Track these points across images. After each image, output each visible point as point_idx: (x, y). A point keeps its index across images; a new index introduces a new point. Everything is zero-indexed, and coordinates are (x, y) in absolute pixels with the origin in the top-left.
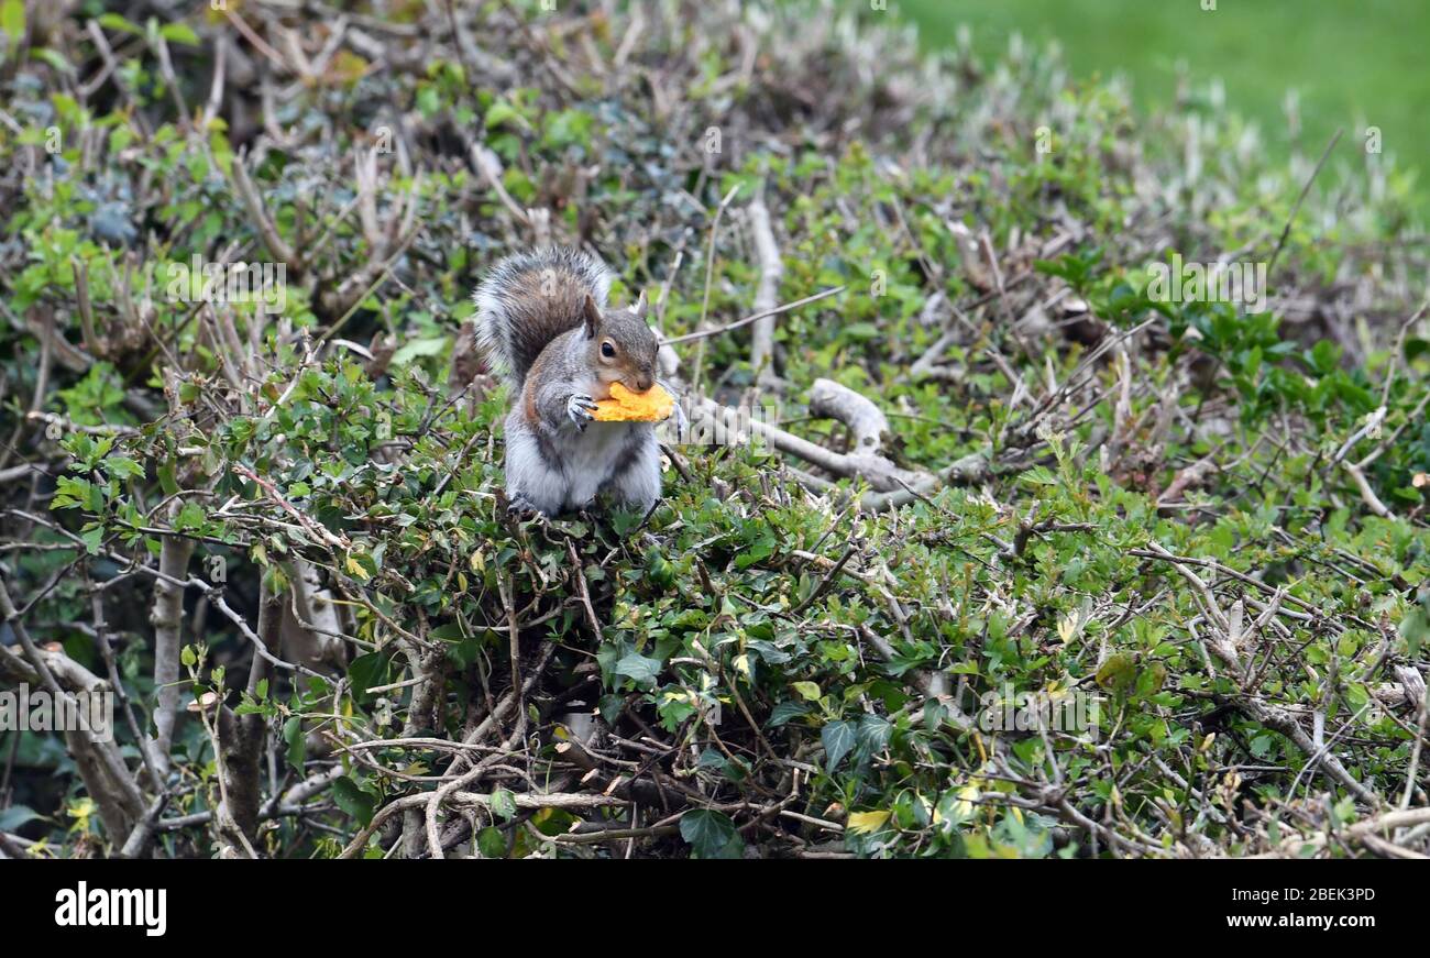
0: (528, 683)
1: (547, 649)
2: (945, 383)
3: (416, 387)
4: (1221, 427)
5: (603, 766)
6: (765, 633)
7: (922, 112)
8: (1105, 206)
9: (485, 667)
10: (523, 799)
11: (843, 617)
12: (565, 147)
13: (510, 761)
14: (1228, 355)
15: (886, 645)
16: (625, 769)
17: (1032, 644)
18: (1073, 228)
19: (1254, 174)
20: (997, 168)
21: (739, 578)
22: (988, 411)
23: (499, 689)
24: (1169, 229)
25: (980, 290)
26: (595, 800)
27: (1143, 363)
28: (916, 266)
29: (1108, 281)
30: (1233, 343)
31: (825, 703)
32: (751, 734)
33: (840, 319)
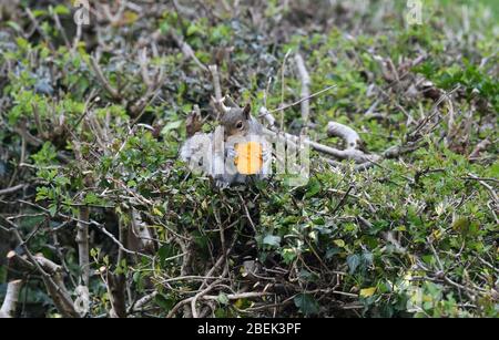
0: (229, 251)
1: (235, 237)
2: (379, 119)
3: (173, 139)
4: (490, 127)
5: (261, 280)
6: (320, 223)
7: (356, 14)
8: (434, 43)
9: (210, 246)
10: (230, 296)
11: (350, 213)
12: (219, 40)
13: (224, 282)
14: (490, 98)
15: (368, 222)
16: (270, 281)
17: (426, 217)
18: (423, 53)
19: (491, 26)
20: (390, 32)
21: (308, 202)
22: (398, 128)
23: (216, 255)
24: (460, 51)
25: (389, 81)
26: (259, 294)
27: (457, 104)
28: (363, 74)
29: (440, 73)
30: (492, 93)
31: (347, 248)
32: (319, 262)
33: (335, 98)
